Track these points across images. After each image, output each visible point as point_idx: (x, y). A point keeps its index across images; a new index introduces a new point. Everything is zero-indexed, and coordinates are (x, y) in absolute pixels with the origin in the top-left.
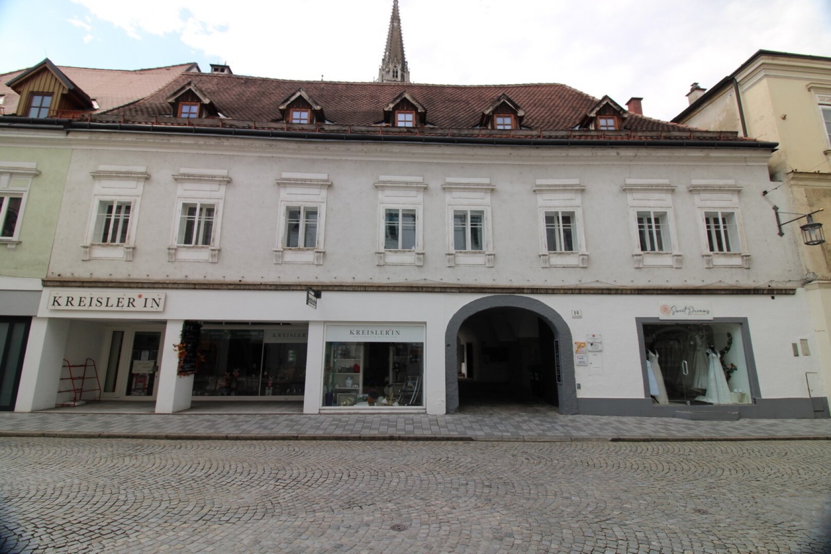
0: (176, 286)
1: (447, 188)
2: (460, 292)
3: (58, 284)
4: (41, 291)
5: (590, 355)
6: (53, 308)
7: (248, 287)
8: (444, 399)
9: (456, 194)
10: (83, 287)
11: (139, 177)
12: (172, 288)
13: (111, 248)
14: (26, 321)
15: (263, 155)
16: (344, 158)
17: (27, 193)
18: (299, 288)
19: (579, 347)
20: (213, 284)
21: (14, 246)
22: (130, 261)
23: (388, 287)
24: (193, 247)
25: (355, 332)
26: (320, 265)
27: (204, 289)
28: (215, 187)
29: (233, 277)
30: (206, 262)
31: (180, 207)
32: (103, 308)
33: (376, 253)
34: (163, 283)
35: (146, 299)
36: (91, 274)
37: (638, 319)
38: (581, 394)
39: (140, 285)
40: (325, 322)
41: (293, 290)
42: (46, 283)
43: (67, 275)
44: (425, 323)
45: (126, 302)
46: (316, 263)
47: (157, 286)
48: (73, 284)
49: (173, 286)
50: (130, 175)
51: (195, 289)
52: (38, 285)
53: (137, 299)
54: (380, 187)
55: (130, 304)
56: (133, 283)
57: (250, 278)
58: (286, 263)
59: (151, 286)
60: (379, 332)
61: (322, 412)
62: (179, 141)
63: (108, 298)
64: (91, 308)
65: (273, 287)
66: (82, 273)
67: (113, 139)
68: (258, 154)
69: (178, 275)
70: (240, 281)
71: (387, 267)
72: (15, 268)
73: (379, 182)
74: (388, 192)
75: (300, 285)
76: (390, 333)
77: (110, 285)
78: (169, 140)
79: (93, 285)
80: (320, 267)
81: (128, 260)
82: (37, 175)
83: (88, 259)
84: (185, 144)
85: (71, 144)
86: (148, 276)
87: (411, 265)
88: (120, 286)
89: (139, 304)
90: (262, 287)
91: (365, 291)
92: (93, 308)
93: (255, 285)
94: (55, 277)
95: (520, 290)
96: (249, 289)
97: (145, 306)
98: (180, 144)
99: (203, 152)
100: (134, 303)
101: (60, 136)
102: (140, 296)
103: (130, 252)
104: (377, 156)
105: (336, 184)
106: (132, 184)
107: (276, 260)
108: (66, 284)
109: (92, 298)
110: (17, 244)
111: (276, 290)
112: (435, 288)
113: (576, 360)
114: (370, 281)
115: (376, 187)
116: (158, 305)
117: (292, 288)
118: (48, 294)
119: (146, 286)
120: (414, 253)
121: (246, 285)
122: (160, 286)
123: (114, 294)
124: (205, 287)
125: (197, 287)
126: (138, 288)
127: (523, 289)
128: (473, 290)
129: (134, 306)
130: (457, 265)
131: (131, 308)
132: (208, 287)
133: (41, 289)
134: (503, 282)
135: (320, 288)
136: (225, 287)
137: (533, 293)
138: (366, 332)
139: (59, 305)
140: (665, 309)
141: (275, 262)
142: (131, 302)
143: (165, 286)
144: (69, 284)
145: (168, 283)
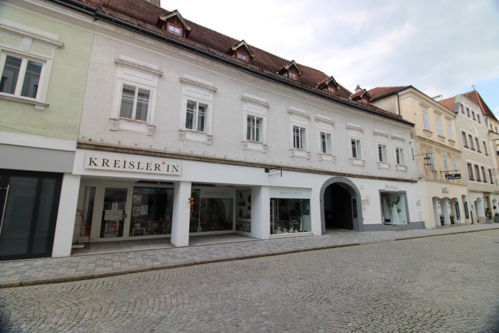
0: (188, 158)
1: (317, 120)
2: (325, 174)
3: (93, 147)
4: (75, 152)
5: (366, 205)
6: (90, 167)
7: (232, 163)
8: (321, 227)
9: (321, 123)
10: (116, 152)
11: (155, 73)
12: (185, 159)
13: (135, 123)
14: (58, 177)
15: (233, 78)
16: (274, 92)
17: (52, 61)
18: (259, 166)
19: (363, 202)
20: (212, 159)
21: (43, 108)
22: (151, 136)
23: (298, 169)
24: (196, 132)
25: (282, 193)
26: (265, 153)
27: (206, 161)
28: (206, 93)
29: (220, 156)
30: (204, 143)
31: (186, 102)
32: (135, 170)
33: (290, 150)
34: (180, 155)
35: (168, 166)
36: (119, 142)
37: (379, 190)
38: (365, 223)
39: (163, 155)
40: (270, 186)
41: (255, 167)
42: (80, 145)
43: (97, 140)
44: (311, 189)
45: (153, 167)
46: (263, 151)
47: (175, 157)
48: (107, 149)
49: (187, 158)
50: (149, 70)
51: (200, 161)
52: (71, 146)
53: (161, 165)
54: (291, 113)
55: (157, 169)
56: (159, 153)
57: (230, 157)
58: (248, 149)
59: (171, 156)
60: (292, 193)
61: (271, 238)
62: (185, 55)
63: (139, 163)
64: (125, 170)
65: (245, 164)
66: (111, 140)
67: (136, 38)
68: (231, 78)
69: (186, 151)
70: (224, 158)
71: (295, 158)
72: (45, 128)
73: (291, 110)
74: (294, 116)
75: (259, 164)
76: (297, 193)
77: (140, 153)
78: (179, 52)
79: (125, 151)
80: (265, 154)
81: (150, 135)
82: (60, 47)
83: (116, 129)
84: (188, 58)
85: (94, 30)
86: (165, 148)
87: (305, 158)
88: (148, 154)
89: (163, 169)
90: (240, 164)
91: (288, 170)
92: (127, 169)
93: (236, 162)
94: (86, 140)
95: (345, 175)
96: (232, 164)
97: (168, 171)
98: (185, 57)
99: (198, 66)
100: (159, 168)
101: (88, 20)
102: (164, 163)
103: (152, 129)
104: (289, 95)
105: (270, 106)
106: (149, 77)
107: (244, 148)
108: (100, 148)
109: (125, 162)
110: (46, 106)
111: (247, 166)
112: (316, 171)
113: (363, 208)
114: (288, 165)
115: (289, 112)
116: (177, 171)
117: (255, 165)
118: (82, 155)
119: (167, 156)
120: (305, 152)
121: (228, 161)
122: (178, 157)
123: (144, 160)
124: (207, 161)
125: (202, 160)
126: (161, 157)
127: (346, 174)
128: (329, 173)
129: (159, 170)
130: (322, 160)
131: (158, 172)
132: (209, 161)
133: (74, 150)
134: (338, 171)
135: (268, 167)
136: (219, 161)
137: (349, 176)
138: (287, 193)
139: (96, 165)
140: (386, 186)
141: (243, 148)
142: (157, 167)
143: (181, 157)
144: (104, 148)
145: (183, 156)
